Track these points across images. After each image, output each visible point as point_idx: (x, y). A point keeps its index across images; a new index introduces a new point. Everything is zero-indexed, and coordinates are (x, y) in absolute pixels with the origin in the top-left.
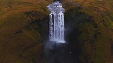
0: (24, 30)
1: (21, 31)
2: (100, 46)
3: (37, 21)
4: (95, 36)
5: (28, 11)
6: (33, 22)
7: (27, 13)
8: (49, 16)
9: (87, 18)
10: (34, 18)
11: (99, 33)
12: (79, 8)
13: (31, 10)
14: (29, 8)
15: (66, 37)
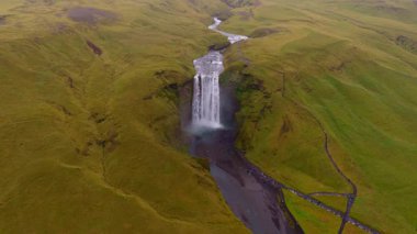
0: (154, 97)
1: (150, 98)
2: (268, 126)
3: (173, 86)
4: (262, 111)
5: (159, 70)
6: (166, 88)
7: (157, 73)
8: (192, 80)
9: (256, 83)
10: (169, 82)
11: (269, 107)
12: (246, 66)
13: (164, 69)
14: (161, 66)
15: (222, 122)
